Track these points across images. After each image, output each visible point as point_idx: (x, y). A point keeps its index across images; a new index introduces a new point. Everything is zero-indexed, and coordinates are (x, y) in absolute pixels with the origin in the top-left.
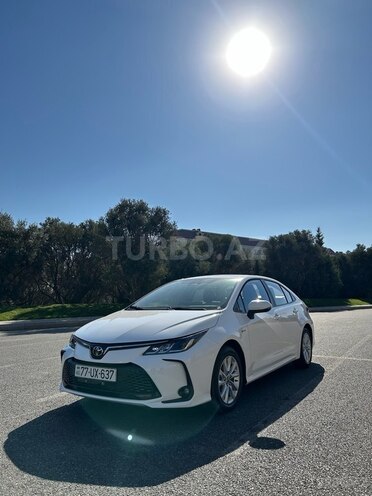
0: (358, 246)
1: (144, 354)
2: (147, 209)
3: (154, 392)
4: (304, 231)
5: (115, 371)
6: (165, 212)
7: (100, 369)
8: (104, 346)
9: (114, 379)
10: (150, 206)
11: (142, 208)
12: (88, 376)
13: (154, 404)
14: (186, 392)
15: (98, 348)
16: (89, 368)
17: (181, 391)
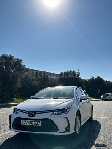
0: (92, 77)
1: (51, 115)
2: (14, 59)
3: (57, 129)
4: (73, 71)
5: (41, 121)
6: (21, 60)
7: (33, 121)
8: (35, 112)
9: (40, 125)
10: (15, 58)
11: (11, 58)
12: (28, 124)
13: (57, 133)
14: (68, 129)
15: (31, 113)
16: (28, 121)
17: (66, 128)
